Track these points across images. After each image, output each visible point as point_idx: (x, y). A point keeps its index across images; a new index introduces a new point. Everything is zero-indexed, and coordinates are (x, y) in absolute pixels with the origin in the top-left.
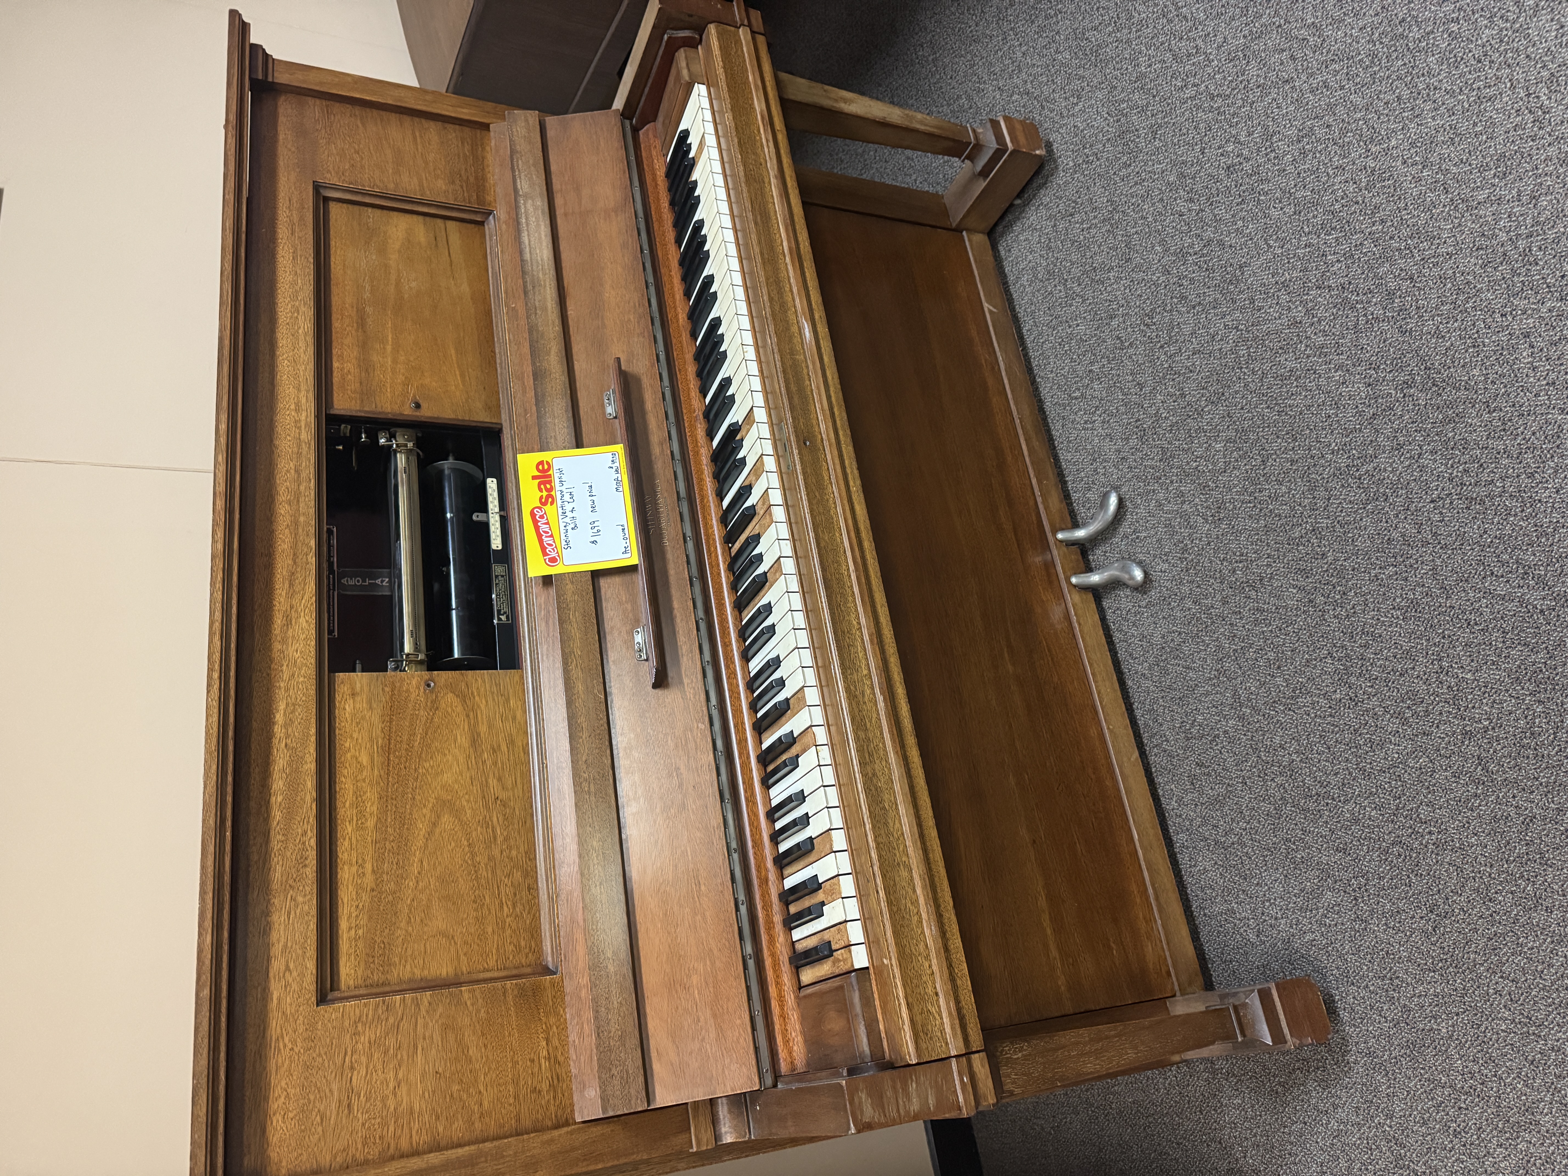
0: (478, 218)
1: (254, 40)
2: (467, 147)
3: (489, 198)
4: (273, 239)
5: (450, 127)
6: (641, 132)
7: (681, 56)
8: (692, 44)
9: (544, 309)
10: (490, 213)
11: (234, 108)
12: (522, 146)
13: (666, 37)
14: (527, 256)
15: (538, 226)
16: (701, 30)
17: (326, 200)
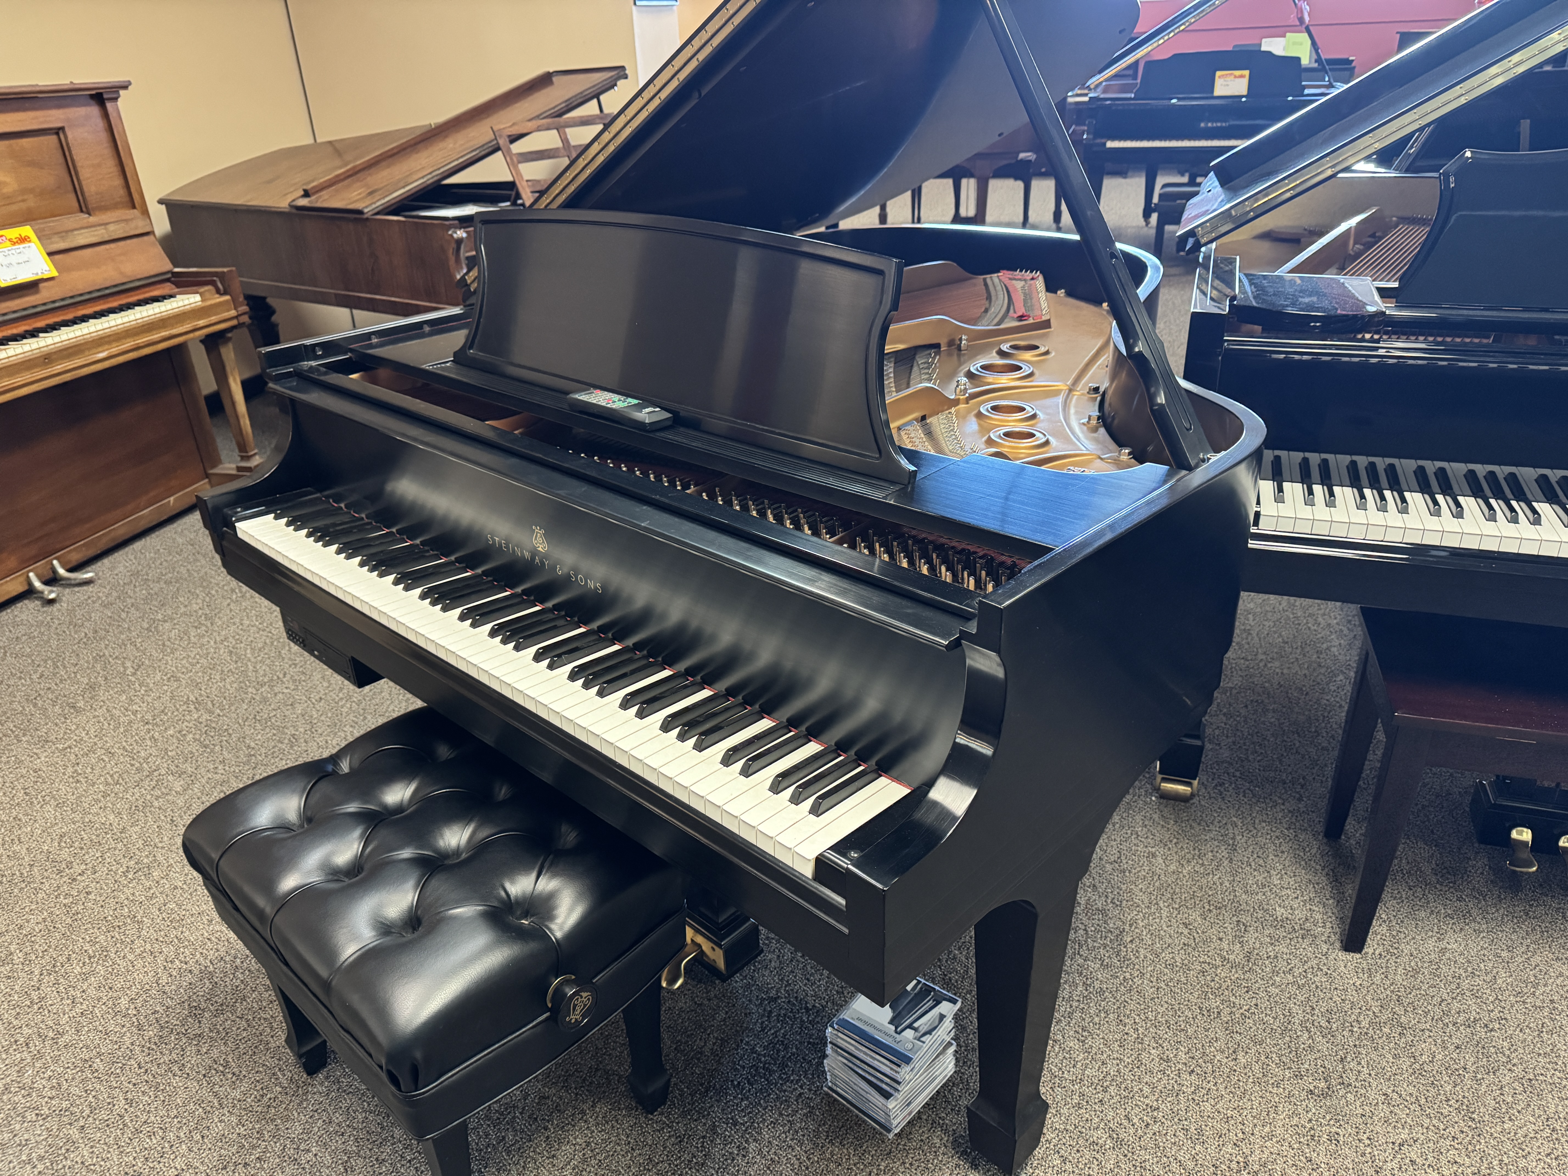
0: (84, 209)
1: (122, 92)
2: (119, 200)
3: (97, 213)
4: (25, 110)
5: (125, 190)
6: (169, 284)
7: (210, 287)
8: (218, 291)
9: (52, 243)
10: (89, 214)
11: (83, 86)
12: (133, 224)
13: (215, 278)
14: (76, 232)
15: (94, 236)
16: (225, 293)
17: (57, 134)
